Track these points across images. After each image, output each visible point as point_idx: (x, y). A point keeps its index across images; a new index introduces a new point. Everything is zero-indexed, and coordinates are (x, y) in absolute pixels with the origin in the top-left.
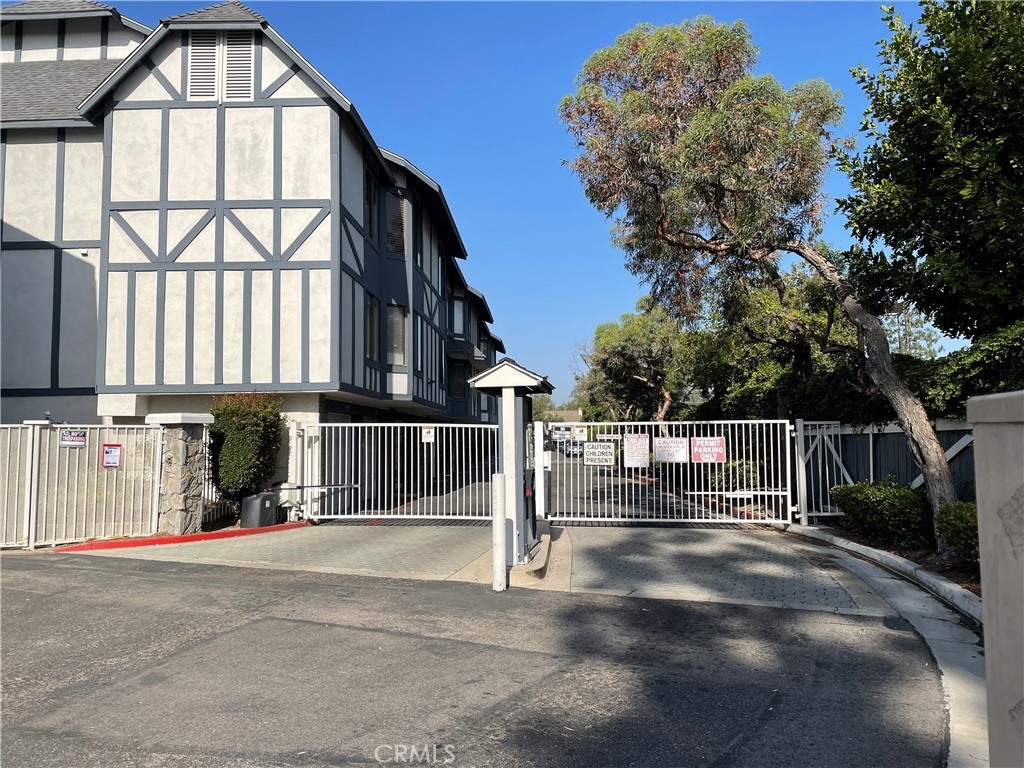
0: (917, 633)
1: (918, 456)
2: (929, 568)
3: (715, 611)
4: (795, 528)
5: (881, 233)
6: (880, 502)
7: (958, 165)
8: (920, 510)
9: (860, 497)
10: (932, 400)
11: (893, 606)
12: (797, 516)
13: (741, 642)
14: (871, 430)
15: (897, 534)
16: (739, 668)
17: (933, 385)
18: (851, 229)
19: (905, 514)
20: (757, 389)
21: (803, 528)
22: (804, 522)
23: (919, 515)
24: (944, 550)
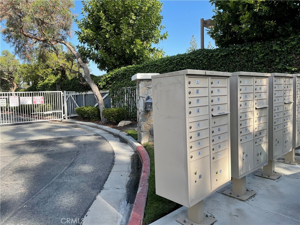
0: (101, 136)
1: (97, 99)
2: (100, 124)
3: (54, 140)
4: (64, 120)
5: (86, 42)
6: (88, 111)
7: (105, 29)
8: (97, 112)
9: (83, 110)
10: (100, 86)
11: (94, 132)
12: (65, 117)
13: (64, 144)
14: (84, 93)
15: (92, 118)
16: (66, 149)
17: (100, 82)
18: (79, 40)
19: (94, 113)
20: (49, 83)
21: (67, 120)
22: (67, 118)
23: (97, 113)
24: (103, 120)
